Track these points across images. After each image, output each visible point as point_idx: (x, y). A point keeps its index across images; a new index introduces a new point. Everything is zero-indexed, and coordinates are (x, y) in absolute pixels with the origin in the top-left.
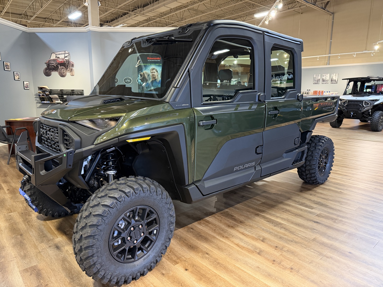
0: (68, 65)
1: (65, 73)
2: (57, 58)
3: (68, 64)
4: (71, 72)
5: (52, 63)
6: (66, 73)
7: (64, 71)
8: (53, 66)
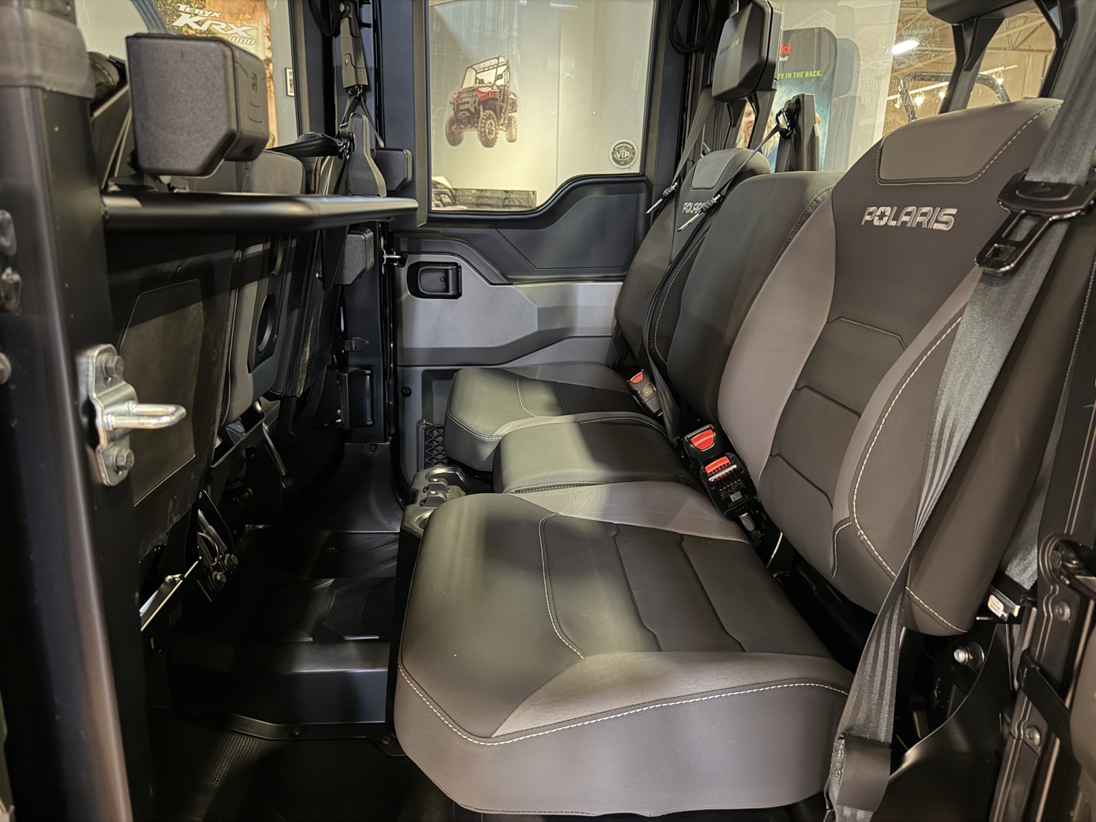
0: (502, 104)
1: (494, 133)
2: (477, 84)
3: (503, 101)
4: (509, 130)
5: (466, 100)
6: (497, 133)
7: (493, 128)
8: (468, 110)
